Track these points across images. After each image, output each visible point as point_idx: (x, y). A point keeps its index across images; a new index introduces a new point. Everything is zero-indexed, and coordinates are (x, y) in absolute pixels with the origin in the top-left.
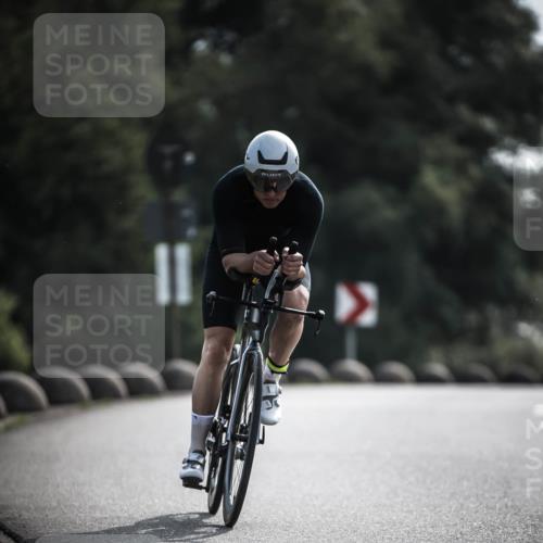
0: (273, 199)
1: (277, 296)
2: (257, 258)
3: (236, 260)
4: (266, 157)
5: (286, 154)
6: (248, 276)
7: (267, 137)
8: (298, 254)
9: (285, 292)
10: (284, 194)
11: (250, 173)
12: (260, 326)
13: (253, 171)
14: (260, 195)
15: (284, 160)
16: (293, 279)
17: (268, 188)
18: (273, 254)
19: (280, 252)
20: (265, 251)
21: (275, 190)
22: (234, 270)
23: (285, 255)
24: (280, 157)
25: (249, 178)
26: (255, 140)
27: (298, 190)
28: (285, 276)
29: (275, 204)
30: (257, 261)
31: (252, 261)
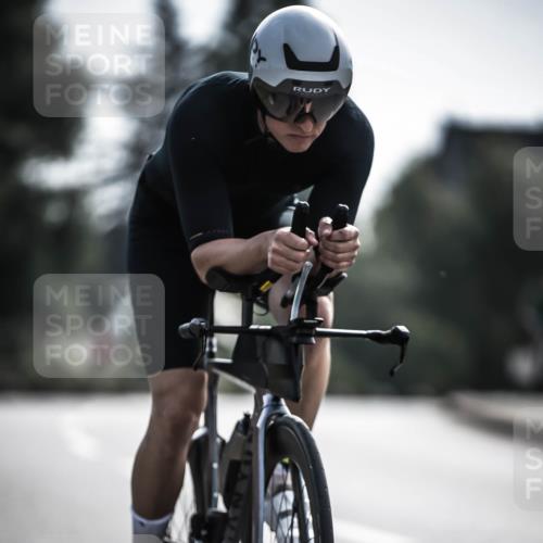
5: (336, 52)
8: (350, 227)
15: (333, 63)
30: (275, 251)
31: (261, 252)
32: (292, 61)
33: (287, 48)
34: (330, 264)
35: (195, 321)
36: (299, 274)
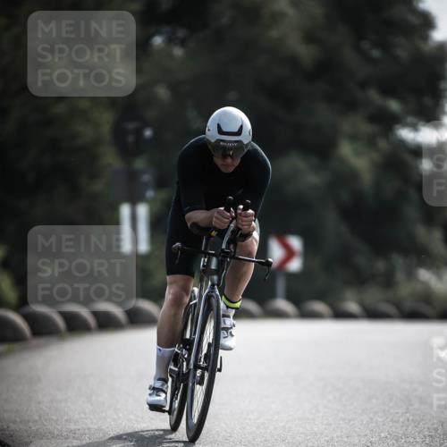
0: (230, 165)
1: (232, 246)
2: (216, 215)
3: (197, 216)
4: (224, 130)
5: (242, 127)
6: (207, 229)
7: (225, 113)
8: (251, 211)
9: (239, 243)
10: (239, 161)
11: (210, 142)
12: (218, 272)
13: (213, 141)
14: (218, 161)
15: (239, 132)
16: (246, 232)
17: (225, 156)
18: (229, 211)
19: (236, 210)
20: (222, 208)
21: (232, 157)
22: (195, 224)
23: (239, 212)
24: (235, 129)
25: (210, 147)
26: (214, 114)
27: (251, 157)
28: (239, 229)
29: (232, 169)
30: (216, 218)
31: (211, 217)
32: (220, 131)
33: (218, 125)
34: (240, 226)
35: (177, 244)
36: (227, 229)
